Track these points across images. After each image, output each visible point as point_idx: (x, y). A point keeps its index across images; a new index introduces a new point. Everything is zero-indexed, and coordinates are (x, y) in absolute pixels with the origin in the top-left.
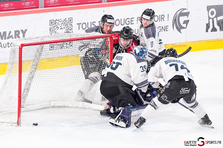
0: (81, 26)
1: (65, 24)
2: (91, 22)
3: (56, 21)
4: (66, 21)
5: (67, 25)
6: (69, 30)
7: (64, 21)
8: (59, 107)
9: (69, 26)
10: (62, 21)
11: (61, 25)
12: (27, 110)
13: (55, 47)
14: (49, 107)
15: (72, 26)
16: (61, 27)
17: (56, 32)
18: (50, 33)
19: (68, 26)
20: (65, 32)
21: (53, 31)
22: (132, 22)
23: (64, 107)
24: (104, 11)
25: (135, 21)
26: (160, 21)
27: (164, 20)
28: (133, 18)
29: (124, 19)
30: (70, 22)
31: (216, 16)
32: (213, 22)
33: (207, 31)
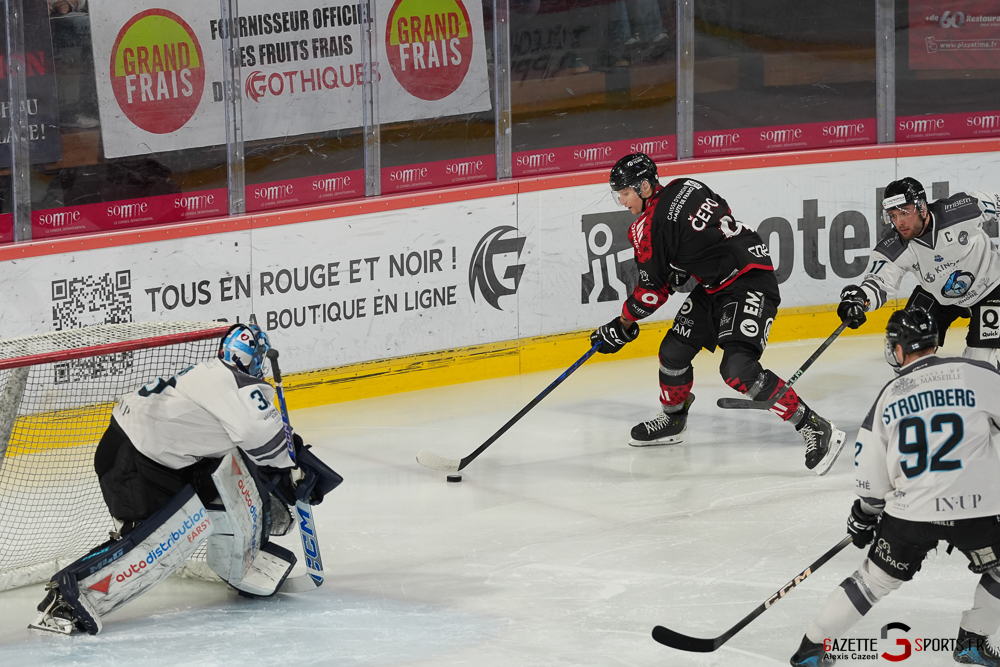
0: (159, 296)
1: (107, 294)
2: (194, 284)
3: (74, 285)
4: (108, 283)
5: (111, 296)
6: (120, 311)
7: (100, 281)
9: (121, 299)
10: (96, 284)
11: (90, 297)
13: (72, 371)
15: (128, 299)
16: (92, 305)
17: (76, 321)
18: (55, 324)
19: (115, 298)
20: (106, 322)
21: (63, 317)
22: (334, 279)
24: (236, 244)
25: (343, 276)
26: (426, 271)
27: (440, 269)
28: (337, 264)
29: (306, 268)
30: (123, 286)
31: (614, 250)
32: (604, 269)
33: (585, 300)
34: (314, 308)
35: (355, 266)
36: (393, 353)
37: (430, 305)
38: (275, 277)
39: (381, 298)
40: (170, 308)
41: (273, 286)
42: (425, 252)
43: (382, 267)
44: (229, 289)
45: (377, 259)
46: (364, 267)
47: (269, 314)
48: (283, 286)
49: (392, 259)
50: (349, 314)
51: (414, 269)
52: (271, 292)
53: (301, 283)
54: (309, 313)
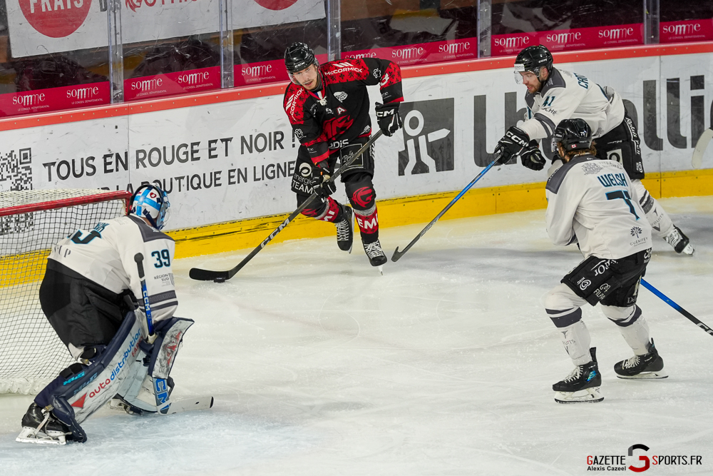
0: (54, 169)
1: (12, 167)
2: (82, 159)
4: (13, 158)
5: (16, 169)
6: (23, 181)
7: (6, 157)
9: (23, 171)
10: (4, 159)
15: (29, 171)
19: (19, 171)
20: (12, 189)
22: (195, 155)
24: (116, 127)
25: (203, 152)
26: (270, 149)
27: (282, 147)
28: (198, 144)
29: (173, 147)
30: (25, 161)
31: (425, 132)
32: (417, 148)
33: (401, 173)
34: (179, 179)
35: (213, 145)
36: (244, 216)
37: (274, 177)
38: (148, 153)
39: (234, 170)
40: (63, 178)
41: (146, 161)
42: (270, 134)
43: (235, 145)
44: (110, 163)
45: (230, 139)
46: (220, 146)
48: (155, 162)
49: (243, 139)
50: (208, 183)
51: (261, 147)
52: (145, 166)
53: (169, 158)
54: (176, 183)
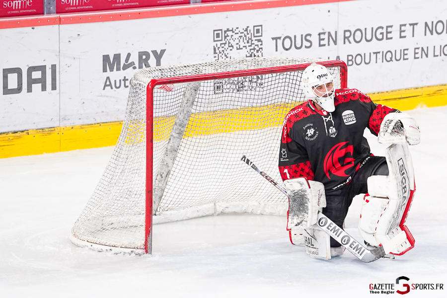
0: (280, 42)
1: (247, 39)
2: (302, 35)
3: (227, 33)
4: (249, 32)
5: (250, 41)
6: (256, 50)
7: (243, 31)
8: (235, 213)
9: (256, 43)
10: (241, 33)
11: (237, 41)
12: (167, 221)
13: (225, 87)
14: (212, 215)
15: (260, 43)
16: (238, 46)
17: (228, 56)
18: (215, 57)
19: (253, 42)
20: (247, 57)
21: (220, 53)
22: (389, 36)
23: (245, 213)
24: (329, 11)
25: (395, 34)
28: (392, 26)
29: (372, 28)
30: (258, 35)
34: (376, 53)
35: (403, 28)
36: (425, 83)
38: (353, 33)
39: (418, 48)
40: (287, 50)
41: (351, 39)
43: (420, 29)
44: (323, 39)
45: (417, 24)
46: (409, 29)
47: (348, 56)
48: (358, 39)
49: (427, 24)
50: (398, 58)
51: (439, 31)
52: (350, 43)
53: (369, 38)
54: (373, 56)
